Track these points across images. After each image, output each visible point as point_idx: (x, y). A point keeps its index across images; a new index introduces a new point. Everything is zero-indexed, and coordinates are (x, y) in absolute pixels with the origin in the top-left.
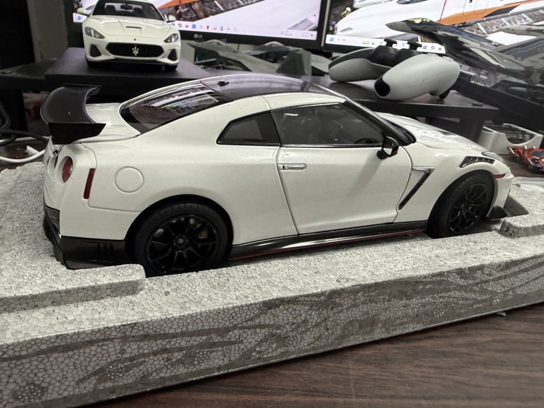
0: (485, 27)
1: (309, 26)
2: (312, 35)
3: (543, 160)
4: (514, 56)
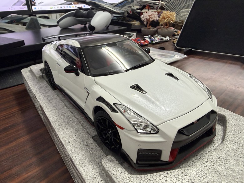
2: (25, 8)
3: (142, 42)
4: (119, 7)
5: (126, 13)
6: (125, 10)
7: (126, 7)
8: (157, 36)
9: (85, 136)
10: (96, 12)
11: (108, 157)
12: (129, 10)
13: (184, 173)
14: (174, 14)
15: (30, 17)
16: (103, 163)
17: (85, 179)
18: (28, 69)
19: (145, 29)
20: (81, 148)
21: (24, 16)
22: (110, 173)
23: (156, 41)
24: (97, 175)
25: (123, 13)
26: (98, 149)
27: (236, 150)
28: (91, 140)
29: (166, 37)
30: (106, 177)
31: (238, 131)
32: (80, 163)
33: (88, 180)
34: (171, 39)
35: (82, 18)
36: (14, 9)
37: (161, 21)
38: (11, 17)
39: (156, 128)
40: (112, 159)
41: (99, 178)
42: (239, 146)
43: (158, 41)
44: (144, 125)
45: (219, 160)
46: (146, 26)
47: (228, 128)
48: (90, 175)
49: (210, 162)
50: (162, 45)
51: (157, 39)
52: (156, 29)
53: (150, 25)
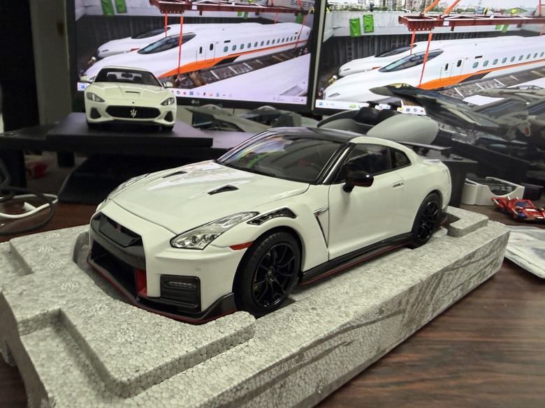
0: (462, 91)
1: (300, 92)
2: (304, 100)
4: (488, 115)
12: (521, 125)
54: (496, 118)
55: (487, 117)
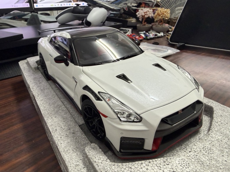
1: (24, 1)
2: (27, 5)
3: (137, 37)
4: (115, 4)
5: (123, 10)
6: (121, 7)
7: (122, 4)
8: (151, 32)
9: (72, 124)
10: (93, 8)
11: (92, 144)
12: (125, 7)
13: (166, 162)
14: (169, 11)
15: (31, 13)
16: (86, 150)
17: (68, 166)
18: (25, 61)
19: (140, 25)
20: (67, 136)
21: (26, 13)
22: (92, 160)
23: (151, 37)
24: (80, 162)
25: (119, 10)
26: (84, 137)
27: (221, 141)
28: (78, 129)
29: (160, 33)
30: (89, 164)
31: (224, 122)
32: (65, 150)
33: (70, 167)
34: (165, 35)
35: (79, 14)
36: (17, 6)
37: (156, 17)
38: (14, 13)
39: (140, 116)
40: (95, 147)
41: (81, 165)
42: (224, 137)
43: (152, 37)
44: (127, 113)
45: (203, 150)
46: (141, 22)
47: (214, 118)
48: (73, 162)
49: (194, 152)
50: (157, 41)
51: (151, 35)
52: (151, 25)
53: (145, 21)
54: (118, 5)
55: (115, 5)
